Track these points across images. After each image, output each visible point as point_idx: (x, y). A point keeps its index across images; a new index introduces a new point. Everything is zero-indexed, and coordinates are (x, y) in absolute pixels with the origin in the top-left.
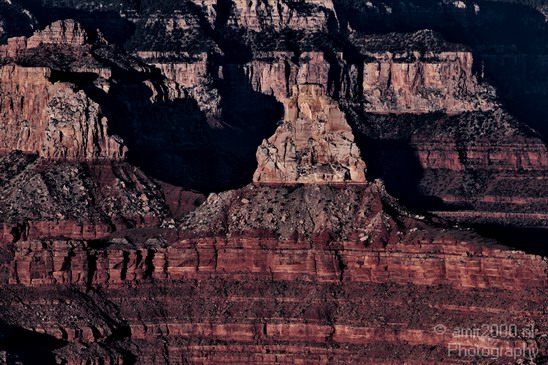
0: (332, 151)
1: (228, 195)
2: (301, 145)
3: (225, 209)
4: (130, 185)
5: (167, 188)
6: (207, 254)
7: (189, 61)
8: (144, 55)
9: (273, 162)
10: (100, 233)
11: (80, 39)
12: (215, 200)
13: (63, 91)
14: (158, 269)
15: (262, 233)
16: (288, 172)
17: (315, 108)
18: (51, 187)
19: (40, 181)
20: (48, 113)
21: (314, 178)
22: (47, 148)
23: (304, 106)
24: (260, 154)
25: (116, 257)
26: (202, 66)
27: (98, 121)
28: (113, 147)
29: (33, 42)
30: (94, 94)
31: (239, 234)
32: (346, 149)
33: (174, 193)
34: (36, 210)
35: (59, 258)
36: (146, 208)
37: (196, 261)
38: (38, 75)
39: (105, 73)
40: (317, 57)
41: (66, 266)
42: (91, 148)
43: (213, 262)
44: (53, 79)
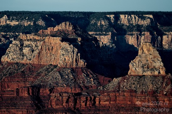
0: (154, 64)
1: (120, 79)
2: (144, 62)
3: (119, 83)
4: (88, 75)
5: (99, 76)
6: (113, 98)
7: (105, 35)
8: (90, 33)
9: (135, 68)
10: (78, 91)
11: (71, 28)
12: (116, 80)
13: (65, 45)
14: (97, 103)
15: (131, 91)
16: (140, 71)
17: (149, 50)
18: (62, 76)
19: (58, 74)
20: (61, 52)
21: (148, 73)
22: (60, 63)
23: (145, 50)
24: (130, 65)
25: (83, 99)
26: (109, 37)
27: (77, 54)
28: (82, 63)
29: (56, 29)
30: (76, 46)
31: (124, 91)
32: (159, 64)
33: (102, 78)
34: (57, 83)
35: (65, 99)
36: (92, 83)
37: (109, 100)
38: (58, 40)
39: (79, 39)
40: (147, 34)
41: (67, 102)
42: (75, 63)
43: (115, 100)
44: (62, 41)
